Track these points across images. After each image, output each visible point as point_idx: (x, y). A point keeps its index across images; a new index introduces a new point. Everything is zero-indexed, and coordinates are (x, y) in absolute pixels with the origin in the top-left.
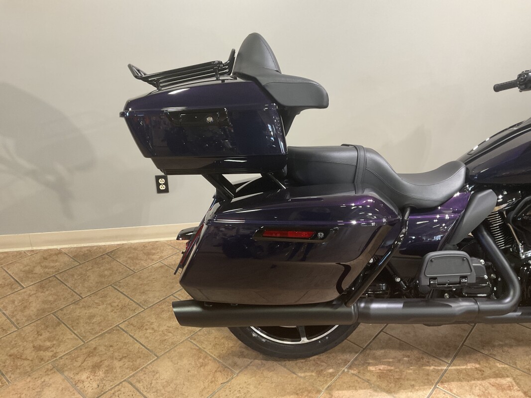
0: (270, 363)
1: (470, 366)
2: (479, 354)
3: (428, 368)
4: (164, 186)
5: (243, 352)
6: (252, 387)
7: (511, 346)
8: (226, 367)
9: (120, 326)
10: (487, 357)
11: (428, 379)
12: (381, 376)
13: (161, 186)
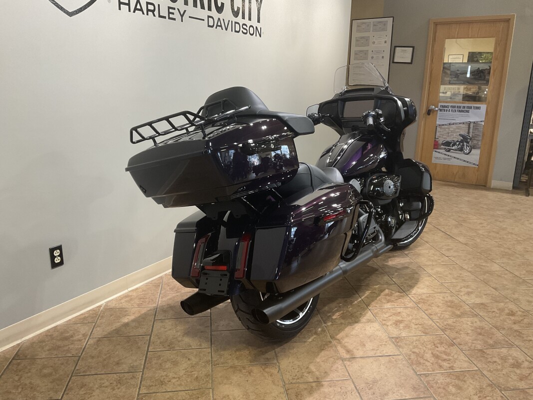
0: (286, 346)
1: (367, 293)
2: (363, 286)
3: (354, 303)
4: (59, 258)
5: (261, 351)
6: (296, 362)
7: (368, 277)
8: (265, 364)
9: (140, 393)
10: (368, 285)
11: (362, 308)
12: (343, 317)
13: (56, 259)
